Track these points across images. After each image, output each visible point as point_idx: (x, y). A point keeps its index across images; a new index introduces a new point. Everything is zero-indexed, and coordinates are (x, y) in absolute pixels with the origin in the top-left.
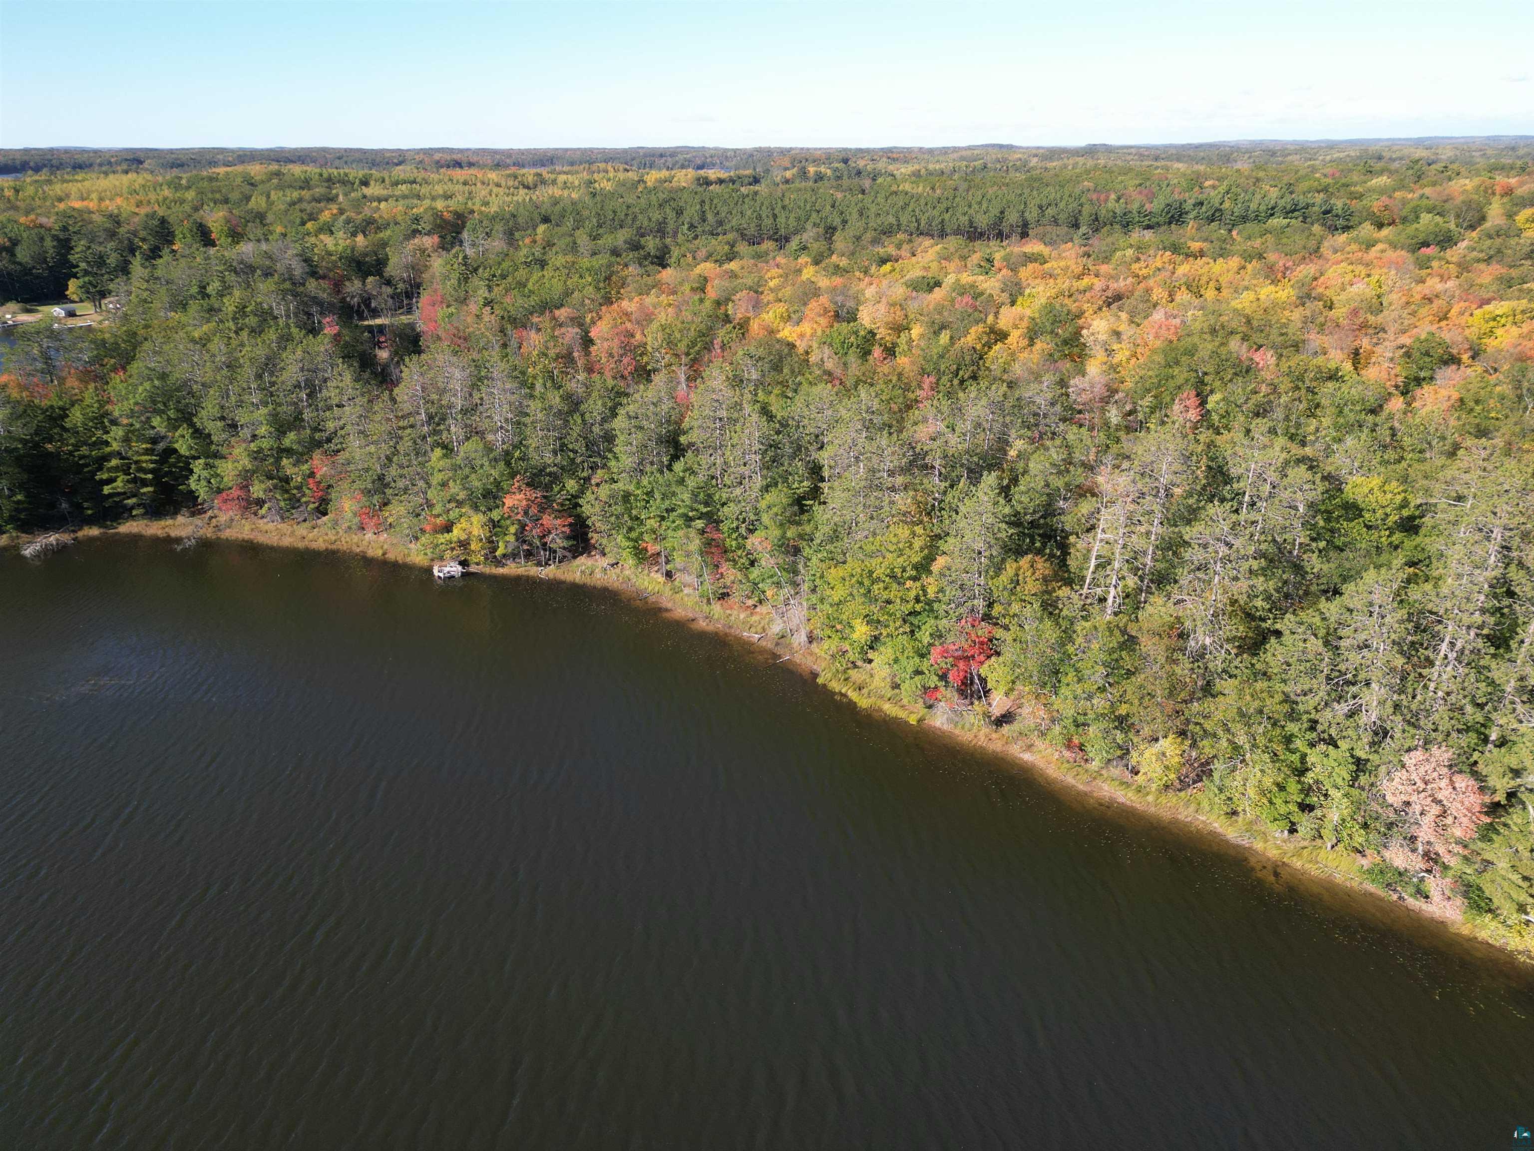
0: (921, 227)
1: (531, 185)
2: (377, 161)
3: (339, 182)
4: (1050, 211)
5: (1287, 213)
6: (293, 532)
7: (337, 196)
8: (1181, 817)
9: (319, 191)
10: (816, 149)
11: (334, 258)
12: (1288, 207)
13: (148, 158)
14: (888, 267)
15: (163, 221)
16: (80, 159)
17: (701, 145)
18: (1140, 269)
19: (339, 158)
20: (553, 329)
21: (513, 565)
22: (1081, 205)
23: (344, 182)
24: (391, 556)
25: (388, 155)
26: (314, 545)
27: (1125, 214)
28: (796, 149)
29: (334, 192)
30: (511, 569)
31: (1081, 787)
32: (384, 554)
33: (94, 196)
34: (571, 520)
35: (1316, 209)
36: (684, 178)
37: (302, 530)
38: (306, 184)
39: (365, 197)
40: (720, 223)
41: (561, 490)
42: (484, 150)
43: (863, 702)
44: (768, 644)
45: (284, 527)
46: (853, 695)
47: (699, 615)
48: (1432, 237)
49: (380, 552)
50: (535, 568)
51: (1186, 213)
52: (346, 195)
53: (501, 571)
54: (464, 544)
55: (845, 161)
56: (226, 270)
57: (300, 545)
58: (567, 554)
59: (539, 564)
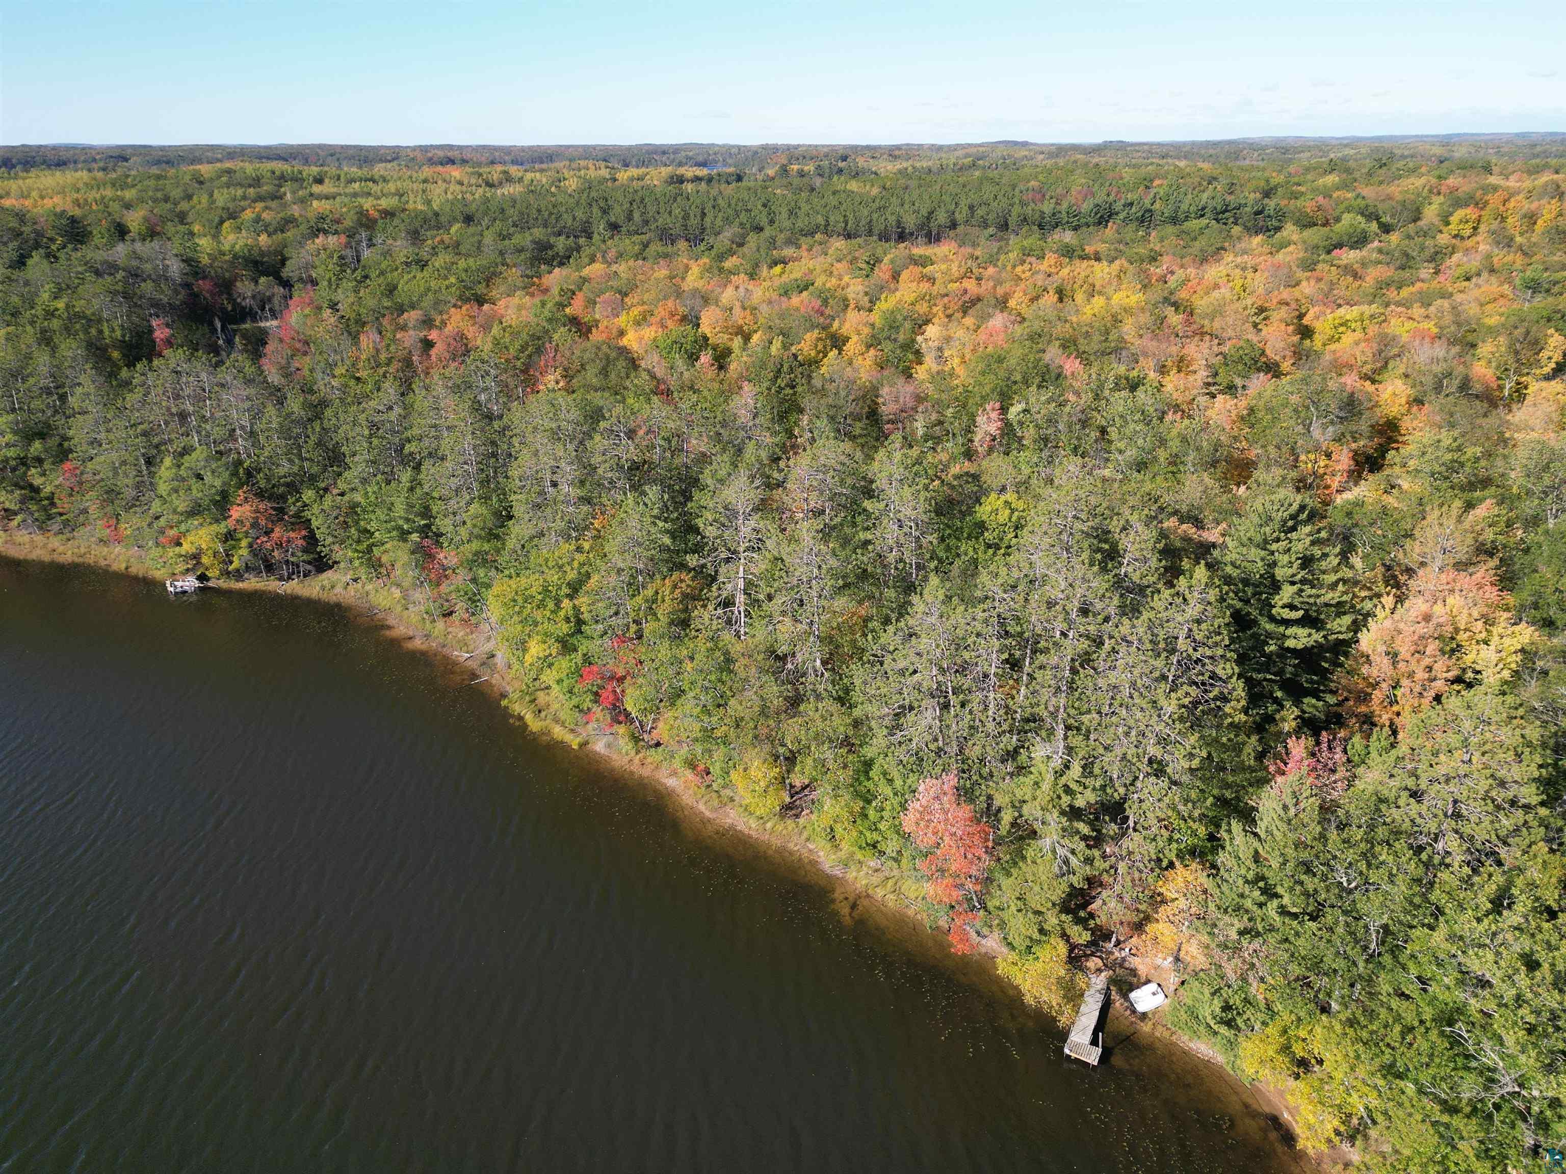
0: (848, 228)
1: (496, 182)
2: (371, 157)
3: (292, 180)
4: (980, 212)
5: (1218, 214)
6: (45, 545)
7: (285, 194)
8: (791, 846)
9: (266, 188)
10: (823, 146)
11: (227, 258)
12: (1219, 208)
13: (134, 155)
14: (778, 269)
15: (73, 220)
16: (64, 155)
17: (711, 142)
18: (1024, 272)
19: (332, 155)
20: (394, 333)
21: (253, 580)
22: (1012, 205)
23: (297, 179)
24: (133, 570)
25: (382, 151)
26: (61, 559)
27: (1054, 214)
28: (803, 145)
29: (283, 190)
30: (252, 583)
31: (708, 814)
32: (127, 568)
33: (34, 194)
34: (304, 533)
35: (1248, 209)
36: (657, 176)
37: (55, 542)
38: (257, 182)
39: (311, 195)
40: (646, 222)
41: (297, 501)
42: (484, 147)
43: (534, 724)
44: (473, 665)
45: (39, 538)
46: (529, 717)
47: (419, 633)
48: (1345, 238)
49: (123, 566)
50: (277, 583)
51: (1117, 214)
52: (294, 192)
53: (241, 585)
54: (196, 557)
55: (844, 158)
56: (86, 271)
57: (47, 558)
58: (309, 567)
59: (281, 579)
